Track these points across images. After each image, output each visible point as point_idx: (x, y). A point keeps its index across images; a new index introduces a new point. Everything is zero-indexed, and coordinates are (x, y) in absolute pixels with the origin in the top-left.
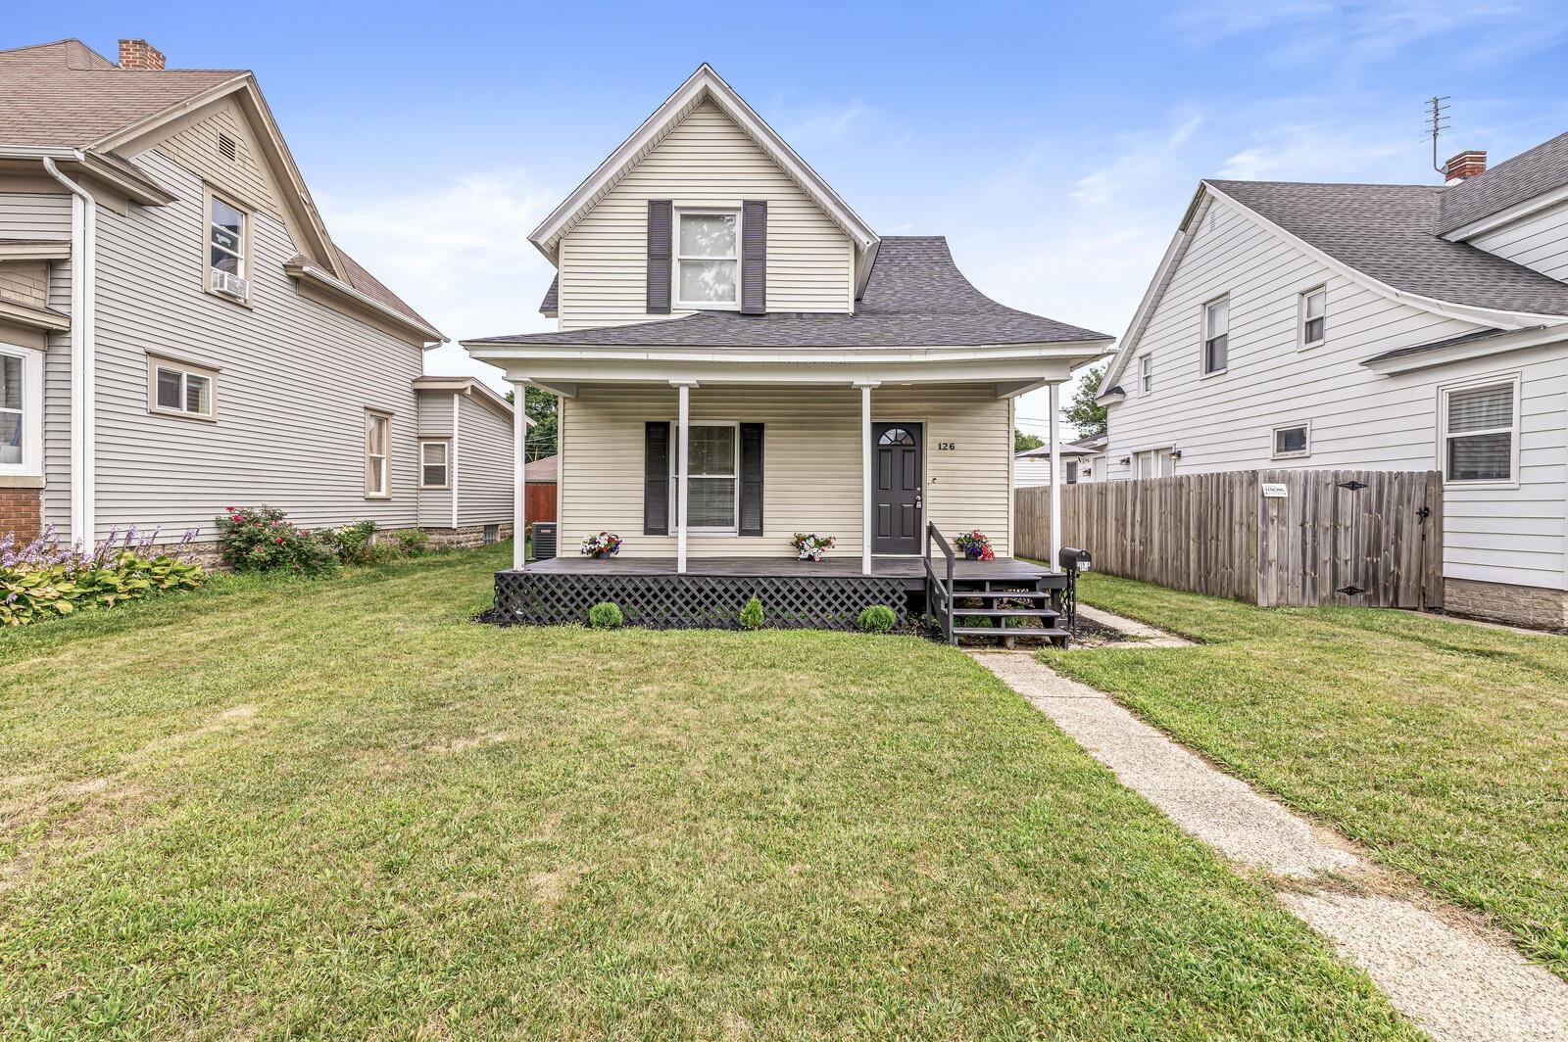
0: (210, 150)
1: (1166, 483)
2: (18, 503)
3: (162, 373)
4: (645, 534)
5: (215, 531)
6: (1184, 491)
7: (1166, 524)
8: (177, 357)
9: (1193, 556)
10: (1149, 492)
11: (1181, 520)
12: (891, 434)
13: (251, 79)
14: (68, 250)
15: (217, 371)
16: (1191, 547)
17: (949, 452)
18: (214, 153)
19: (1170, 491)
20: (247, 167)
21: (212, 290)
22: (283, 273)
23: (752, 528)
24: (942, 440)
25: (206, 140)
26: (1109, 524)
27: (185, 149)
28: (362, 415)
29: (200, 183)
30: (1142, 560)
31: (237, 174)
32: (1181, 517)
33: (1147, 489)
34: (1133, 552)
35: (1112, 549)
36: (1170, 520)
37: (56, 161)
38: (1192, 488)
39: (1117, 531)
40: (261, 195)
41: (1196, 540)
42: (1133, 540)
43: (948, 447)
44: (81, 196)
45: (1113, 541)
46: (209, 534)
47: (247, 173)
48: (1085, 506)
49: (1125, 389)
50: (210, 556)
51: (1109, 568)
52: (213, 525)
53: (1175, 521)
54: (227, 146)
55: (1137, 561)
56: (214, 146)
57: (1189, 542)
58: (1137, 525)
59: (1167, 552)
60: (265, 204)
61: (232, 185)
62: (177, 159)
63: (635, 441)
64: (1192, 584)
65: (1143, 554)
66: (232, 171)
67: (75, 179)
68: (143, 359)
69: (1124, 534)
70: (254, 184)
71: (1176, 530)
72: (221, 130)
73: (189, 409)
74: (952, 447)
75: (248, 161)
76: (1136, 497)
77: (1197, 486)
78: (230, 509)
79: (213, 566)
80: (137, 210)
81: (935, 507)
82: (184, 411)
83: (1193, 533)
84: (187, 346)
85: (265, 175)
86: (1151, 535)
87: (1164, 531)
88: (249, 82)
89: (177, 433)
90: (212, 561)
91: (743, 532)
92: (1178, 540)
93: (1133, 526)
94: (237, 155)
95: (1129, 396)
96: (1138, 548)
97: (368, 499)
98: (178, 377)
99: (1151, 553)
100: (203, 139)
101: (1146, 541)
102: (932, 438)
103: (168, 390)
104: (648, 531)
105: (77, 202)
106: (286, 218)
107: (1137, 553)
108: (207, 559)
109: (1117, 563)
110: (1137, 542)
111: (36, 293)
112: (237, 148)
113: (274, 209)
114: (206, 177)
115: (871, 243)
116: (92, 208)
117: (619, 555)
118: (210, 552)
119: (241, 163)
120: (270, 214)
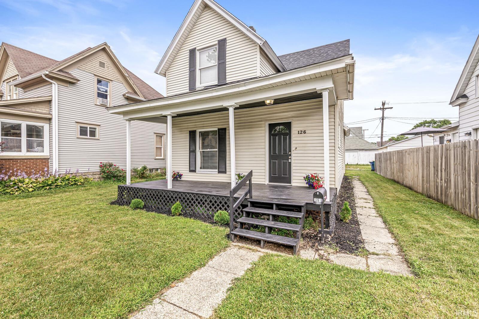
0: (96, 66)
1: (457, 146)
2: (42, 162)
3: (81, 127)
4: (190, 172)
5: (99, 169)
6: (467, 150)
7: (457, 171)
8: (86, 123)
9: (473, 193)
10: (448, 151)
11: (465, 169)
12: (278, 128)
13: (106, 44)
14: (51, 98)
15: (100, 125)
16: (472, 188)
17: (303, 135)
18: (98, 67)
19: (459, 150)
20: (109, 69)
21: (98, 104)
22: (123, 97)
23: (223, 170)
24: (300, 129)
25: (95, 64)
26: (431, 170)
27: (87, 67)
28: (153, 135)
29: (93, 75)
30: (446, 192)
31: (106, 71)
32: (465, 167)
33: (447, 150)
34: (441, 187)
35: (432, 184)
36: (460, 168)
37: (45, 75)
38: (471, 148)
39: (434, 174)
40: (114, 76)
41: (474, 183)
42: (441, 180)
43: (303, 132)
44: (54, 84)
45: (433, 179)
46: (98, 169)
47: (109, 71)
48: (421, 159)
49: (468, 95)
50: (98, 175)
51: (431, 194)
52: (99, 167)
53: (462, 169)
54: (102, 65)
55: (444, 193)
56: (98, 65)
57: (470, 184)
58: (443, 171)
59: (458, 189)
60: (115, 79)
61: (105, 75)
62: (85, 70)
63: (185, 138)
64: (472, 212)
65: (447, 188)
66: (104, 71)
67: (52, 79)
68: (75, 124)
69: (437, 175)
70: (111, 74)
71: (463, 175)
72: (99, 60)
73: (89, 136)
74: (305, 132)
75: (109, 68)
76: (442, 155)
77: (475, 147)
78: (101, 163)
79: (99, 178)
80: (73, 85)
81: (296, 161)
82: (88, 137)
83: (472, 178)
84: (89, 120)
85: (115, 70)
86: (450, 177)
87: (456, 175)
88: (106, 46)
89: (87, 143)
90: (99, 177)
91: (219, 172)
92: (464, 182)
93: (441, 171)
94: (105, 66)
95: (470, 98)
96: (444, 185)
97: (155, 159)
98: (87, 128)
99: (450, 188)
100: (94, 63)
101: (448, 181)
102: (295, 129)
103: (83, 131)
104: (191, 171)
105: (53, 85)
106: (123, 81)
107: (443, 187)
108: (97, 176)
109: (434, 192)
110: (443, 181)
111: (46, 109)
112: (105, 64)
113: (119, 80)
114: (95, 73)
115: (262, 43)
116: (57, 86)
117: (182, 179)
118: (98, 174)
119: (107, 69)
120: (117, 81)
